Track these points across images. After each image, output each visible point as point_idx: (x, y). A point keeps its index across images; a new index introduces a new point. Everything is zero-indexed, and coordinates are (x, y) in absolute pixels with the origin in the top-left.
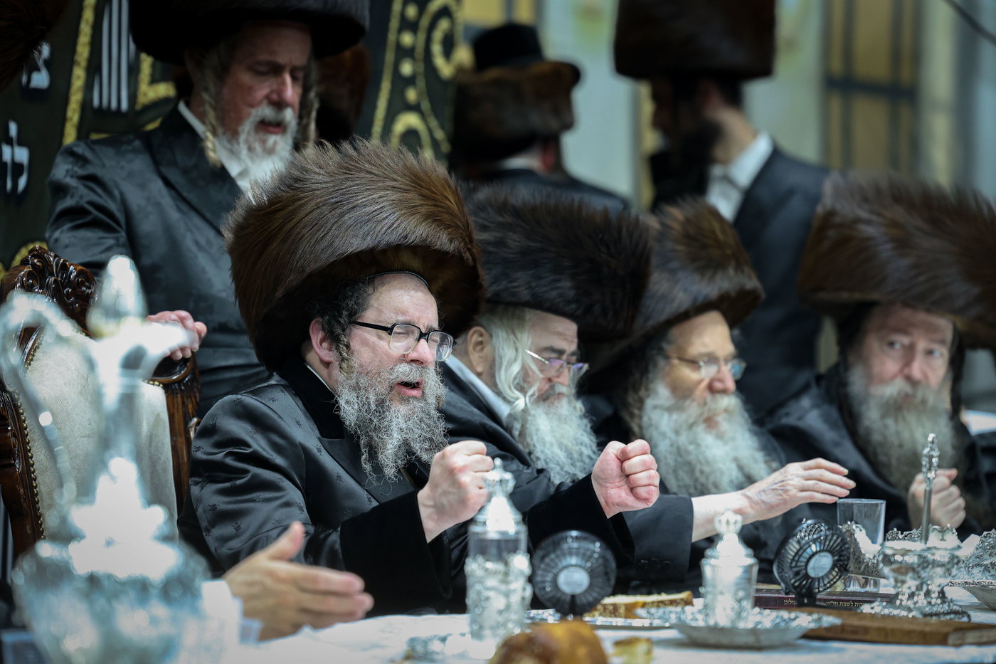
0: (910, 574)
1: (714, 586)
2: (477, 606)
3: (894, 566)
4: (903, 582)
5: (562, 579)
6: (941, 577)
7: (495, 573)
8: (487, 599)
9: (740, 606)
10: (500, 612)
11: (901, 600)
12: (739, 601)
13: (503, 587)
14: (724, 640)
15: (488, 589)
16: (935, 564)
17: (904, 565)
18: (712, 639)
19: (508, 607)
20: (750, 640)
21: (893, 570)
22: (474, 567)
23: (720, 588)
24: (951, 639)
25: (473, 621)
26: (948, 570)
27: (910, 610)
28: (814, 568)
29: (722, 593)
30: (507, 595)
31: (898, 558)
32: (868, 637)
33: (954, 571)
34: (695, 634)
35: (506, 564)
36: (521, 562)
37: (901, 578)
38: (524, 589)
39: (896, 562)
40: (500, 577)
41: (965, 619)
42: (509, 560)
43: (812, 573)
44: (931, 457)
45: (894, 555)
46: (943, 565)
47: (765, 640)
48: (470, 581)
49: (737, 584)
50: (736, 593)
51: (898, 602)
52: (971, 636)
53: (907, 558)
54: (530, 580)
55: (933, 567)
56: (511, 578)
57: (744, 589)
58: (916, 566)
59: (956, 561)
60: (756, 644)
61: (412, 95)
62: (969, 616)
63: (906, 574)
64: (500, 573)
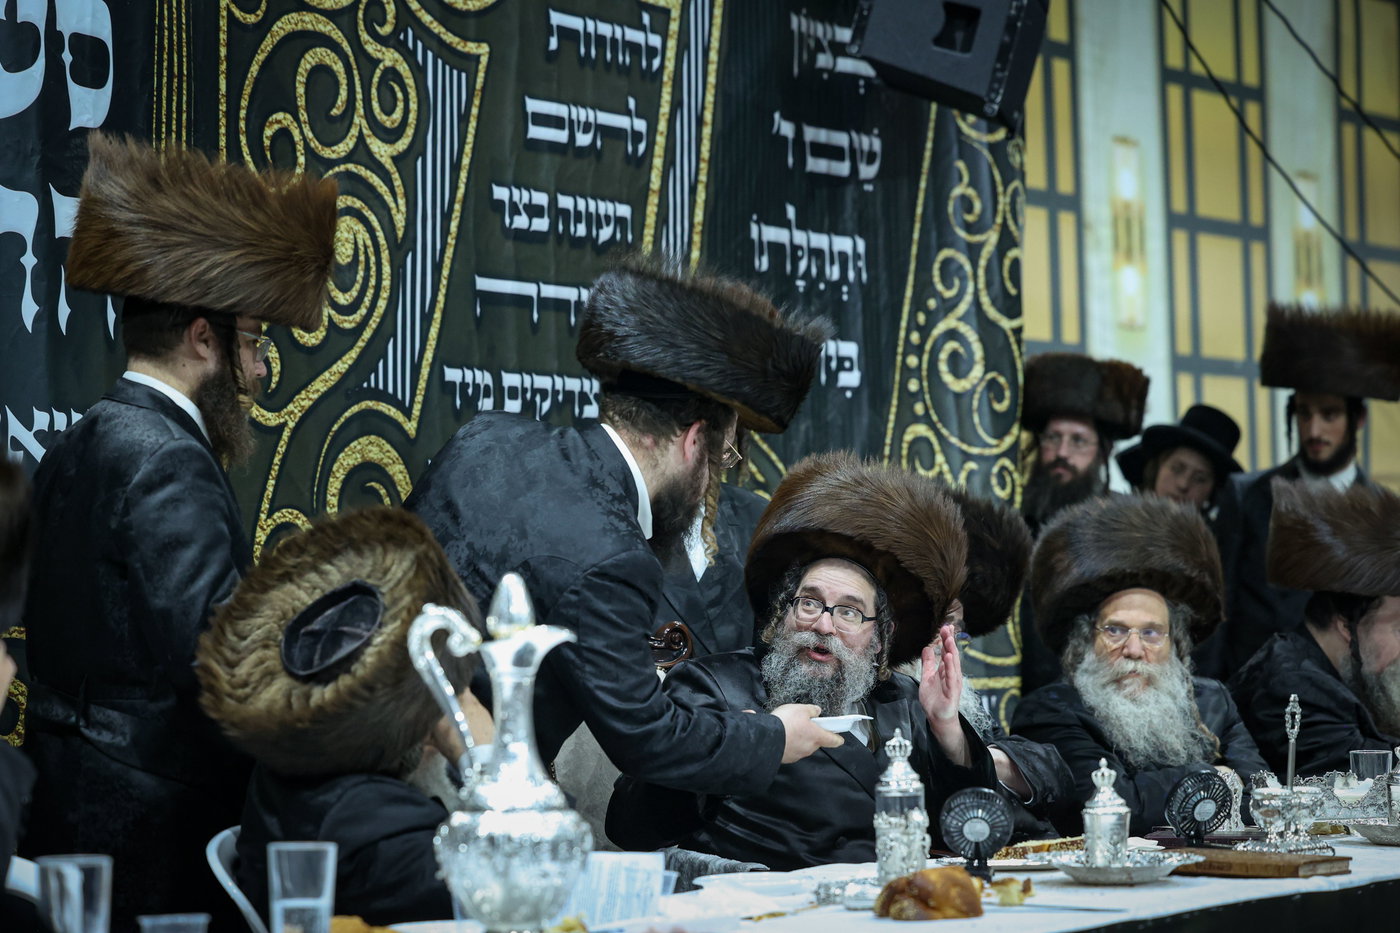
0: (1276, 816)
1: (1093, 833)
2: (884, 855)
3: (1261, 810)
4: (1271, 823)
5: (966, 829)
6: (1306, 817)
7: (896, 826)
8: (891, 848)
9: (1116, 849)
10: (904, 859)
11: (1271, 839)
12: (1115, 845)
13: (905, 839)
14: (1102, 879)
15: (892, 840)
16: (1301, 806)
17: (1270, 809)
18: (1091, 878)
19: (910, 854)
20: (1124, 878)
21: (1261, 813)
22: (881, 821)
23: (1098, 833)
24: (1301, 873)
25: (881, 868)
26: (1313, 811)
27: (1277, 847)
28: (1200, 814)
29: (1099, 838)
30: (908, 845)
31: (1266, 802)
32: (1232, 872)
33: (1318, 813)
34: (1077, 874)
35: (906, 818)
36: (919, 817)
37: (1268, 819)
38: (924, 839)
39: (1264, 805)
40: (902, 829)
41: (1330, 853)
42: (910, 816)
43: (1198, 818)
44: (1293, 715)
45: (1262, 800)
46: (1308, 807)
47: (1136, 878)
48: (878, 833)
49: (1112, 829)
50: (1112, 838)
51: (1268, 841)
52: (1322, 869)
53: (1273, 802)
54: (929, 830)
55: (1299, 809)
56: (911, 830)
57: (1119, 834)
58: (1280, 809)
59: (1319, 803)
60: (1129, 881)
61: (919, 408)
62: (1333, 850)
63: (1273, 816)
64: (901, 825)
